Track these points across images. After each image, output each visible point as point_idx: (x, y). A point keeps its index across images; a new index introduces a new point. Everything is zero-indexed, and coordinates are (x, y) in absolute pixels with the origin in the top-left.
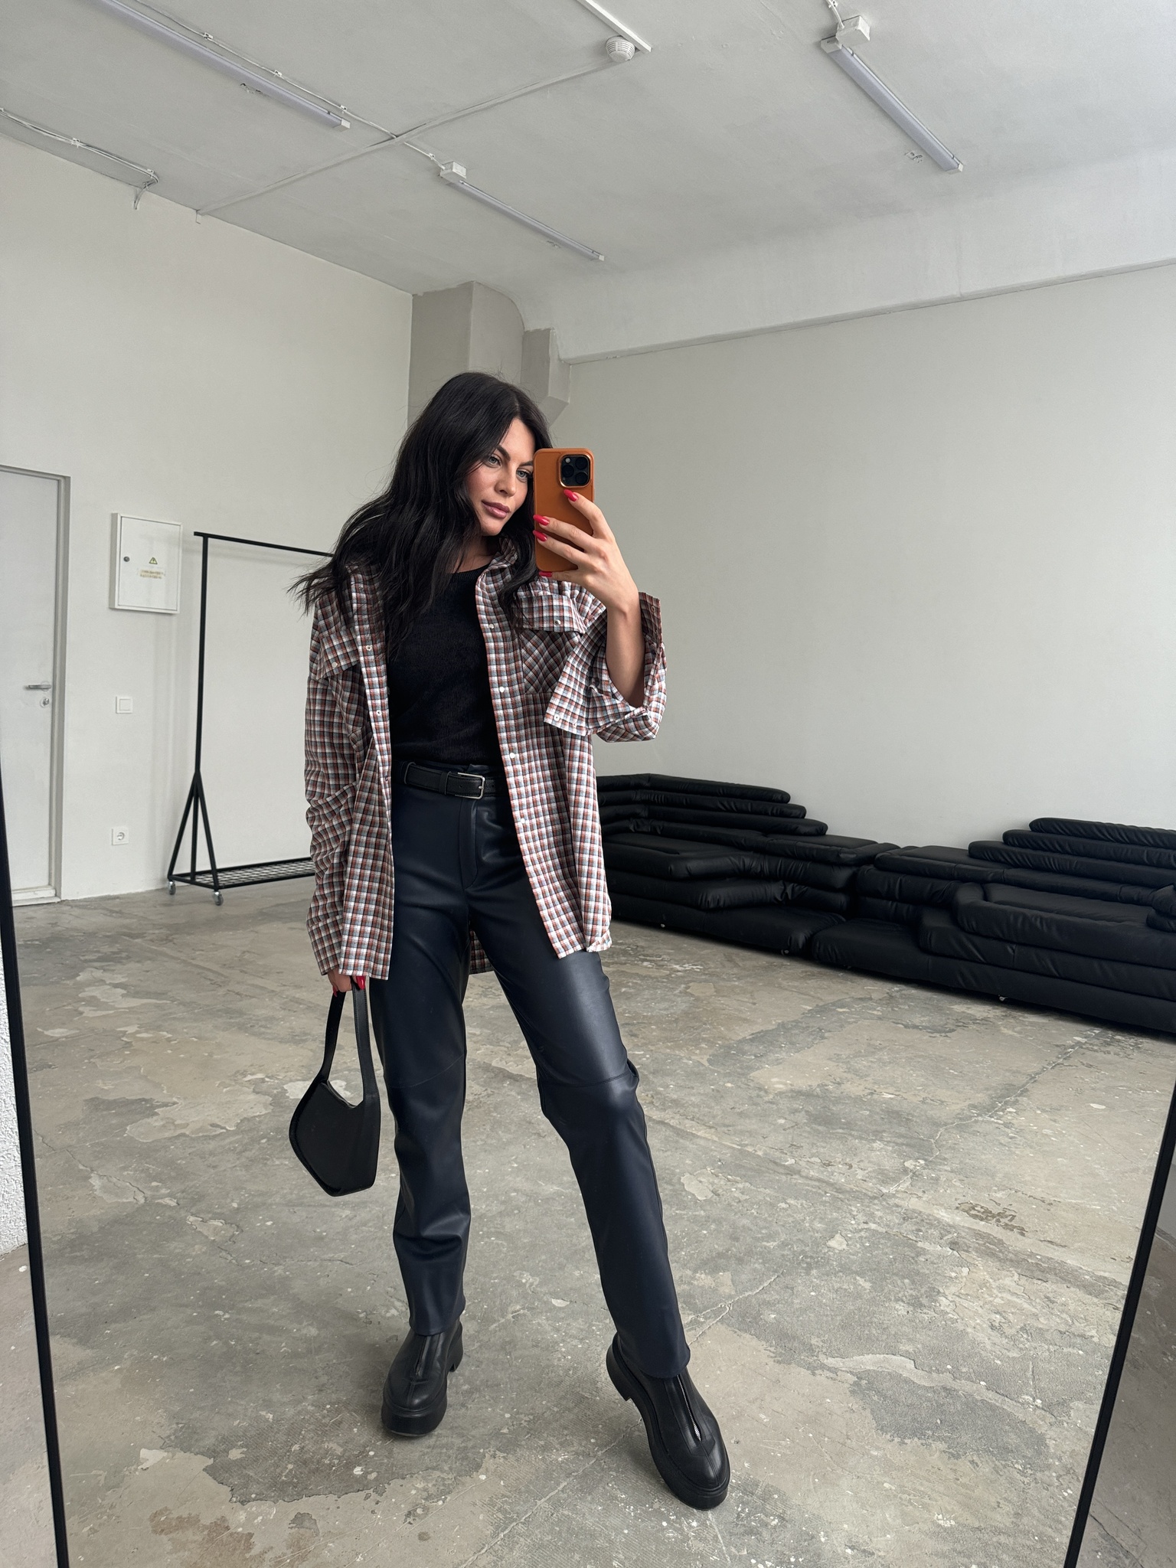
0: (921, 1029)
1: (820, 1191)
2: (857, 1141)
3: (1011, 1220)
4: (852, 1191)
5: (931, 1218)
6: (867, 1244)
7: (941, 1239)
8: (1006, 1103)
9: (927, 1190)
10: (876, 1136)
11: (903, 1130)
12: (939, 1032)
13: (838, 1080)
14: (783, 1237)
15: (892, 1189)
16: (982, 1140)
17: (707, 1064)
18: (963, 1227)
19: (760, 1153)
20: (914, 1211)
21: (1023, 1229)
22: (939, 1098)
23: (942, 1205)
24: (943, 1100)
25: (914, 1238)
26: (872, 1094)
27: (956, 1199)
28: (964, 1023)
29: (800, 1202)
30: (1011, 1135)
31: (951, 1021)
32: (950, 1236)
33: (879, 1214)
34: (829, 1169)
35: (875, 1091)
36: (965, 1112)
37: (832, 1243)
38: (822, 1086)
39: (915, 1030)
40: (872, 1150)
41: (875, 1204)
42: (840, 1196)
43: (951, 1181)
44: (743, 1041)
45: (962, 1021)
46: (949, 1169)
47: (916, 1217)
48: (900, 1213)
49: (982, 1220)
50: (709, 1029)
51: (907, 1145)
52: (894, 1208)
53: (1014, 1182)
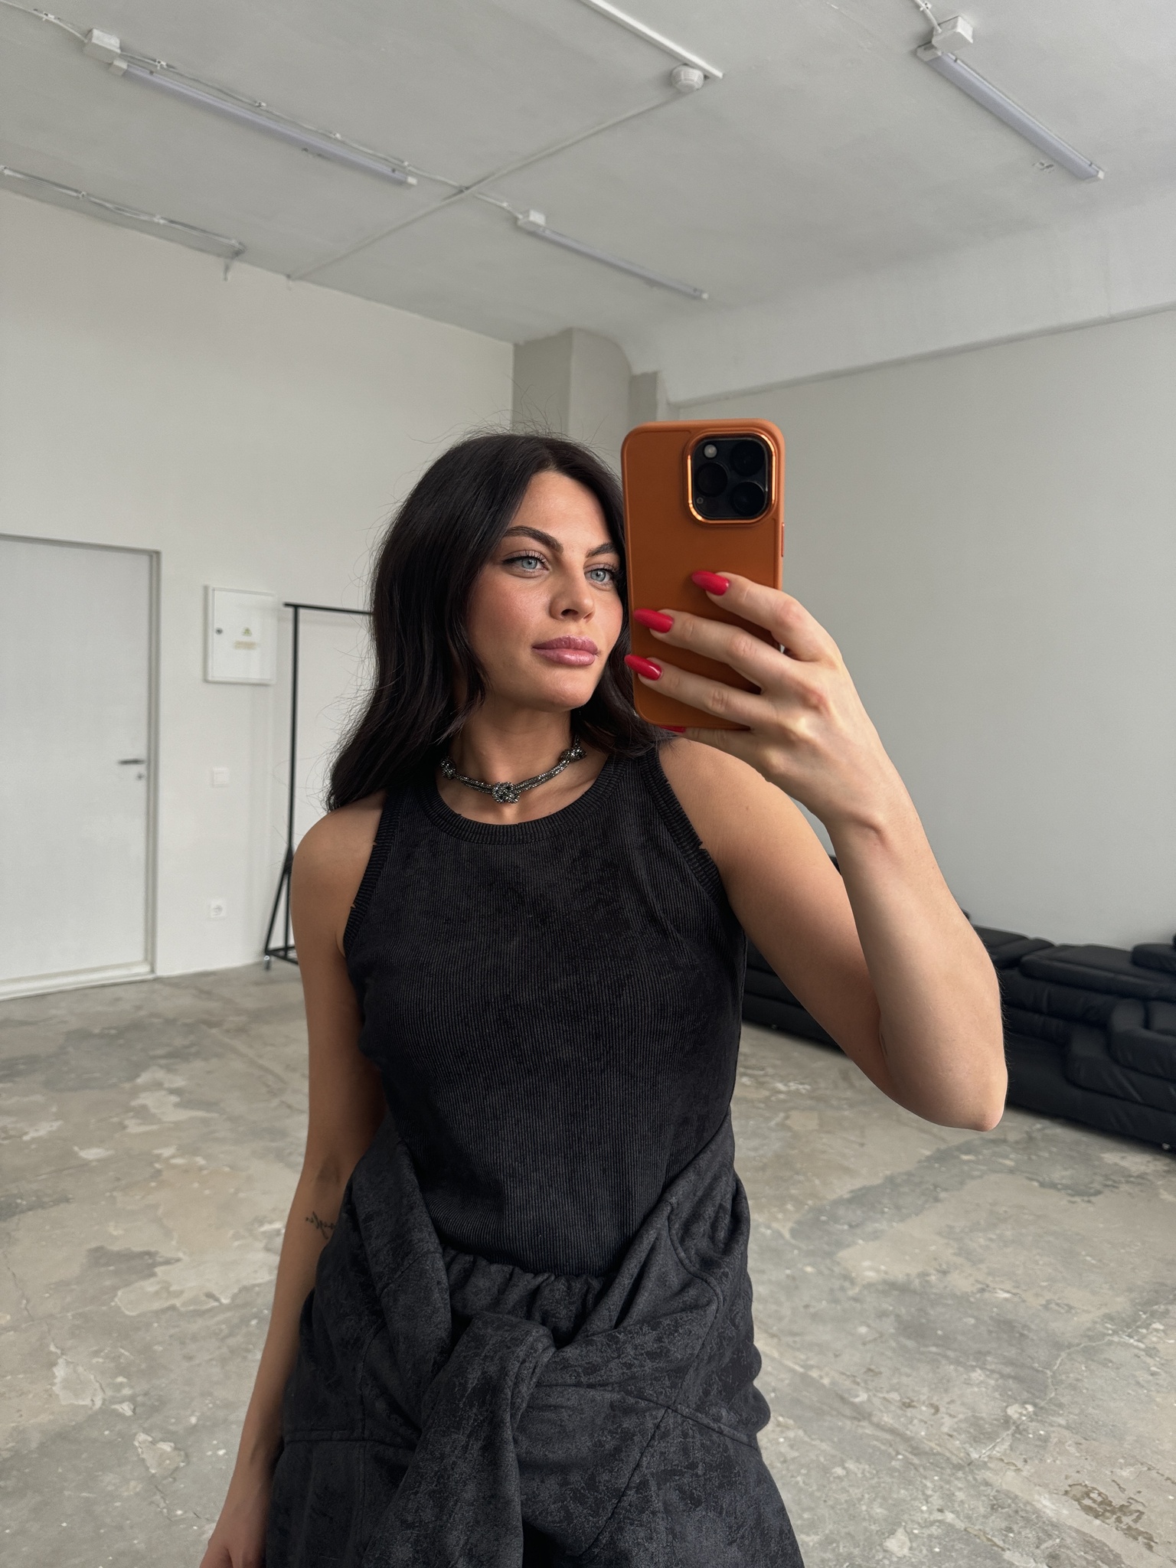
0: (1059, 1190)
1: (891, 1450)
2: (952, 1367)
3: (1136, 1521)
4: (931, 1453)
5: (1028, 1508)
6: (937, 1550)
7: (1037, 1547)
8: (1153, 1314)
9: (1031, 1458)
10: (977, 1360)
11: (1012, 1353)
12: (1080, 1194)
13: (944, 1267)
14: (829, 1527)
15: (985, 1452)
16: (1113, 1374)
17: (787, 1235)
18: (1070, 1528)
19: (826, 1381)
20: (1007, 1494)
21: (1151, 1539)
22: (1066, 1302)
23: (1045, 1486)
24: (1072, 1304)
25: (1001, 1544)
26: (982, 1290)
27: (1067, 1477)
28: (1114, 1181)
29: (861, 1466)
30: (1154, 1369)
31: (1099, 1178)
32: (1050, 1543)
33: (960, 1496)
34: (910, 1412)
35: (988, 1286)
36: (1098, 1326)
37: (892, 1544)
38: (923, 1275)
39: (1052, 1192)
40: (968, 1383)
41: (958, 1479)
42: (916, 1461)
43: (1064, 1444)
44: (839, 1202)
45: (1112, 1177)
46: (1063, 1422)
47: (1009, 1506)
48: (987, 1496)
49: (1097, 1516)
50: (800, 1182)
51: (1015, 1378)
52: (982, 1488)
53: (1148, 1451)
